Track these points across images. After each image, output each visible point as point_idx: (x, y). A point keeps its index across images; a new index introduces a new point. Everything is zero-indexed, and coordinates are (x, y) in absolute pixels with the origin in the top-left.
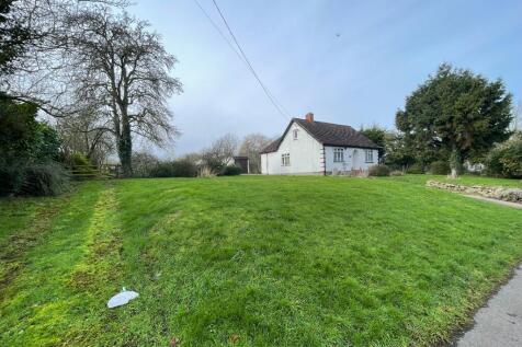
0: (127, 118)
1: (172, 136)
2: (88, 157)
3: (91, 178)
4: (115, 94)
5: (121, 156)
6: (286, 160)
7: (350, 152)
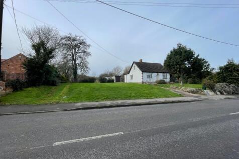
0: (76, 64)
2: (65, 76)
3: (66, 82)
4: (73, 57)
5: (74, 76)
6: (132, 77)
7: (155, 74)
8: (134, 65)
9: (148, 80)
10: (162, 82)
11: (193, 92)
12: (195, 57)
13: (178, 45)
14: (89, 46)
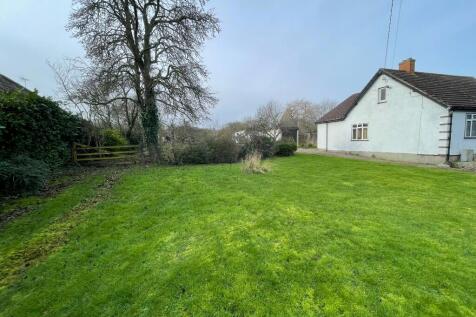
1: (206, 105)
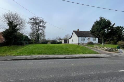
0: (38, 33)
7: (87, 38)
8: (74, 33)
9: (82, 42)
10: (90, 43)
11: (109, 50)
12: (112, 25)
13: (100, 18)
14: (46, 23)
